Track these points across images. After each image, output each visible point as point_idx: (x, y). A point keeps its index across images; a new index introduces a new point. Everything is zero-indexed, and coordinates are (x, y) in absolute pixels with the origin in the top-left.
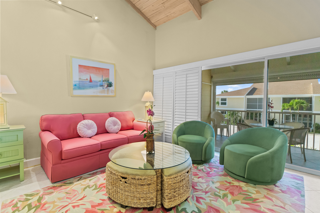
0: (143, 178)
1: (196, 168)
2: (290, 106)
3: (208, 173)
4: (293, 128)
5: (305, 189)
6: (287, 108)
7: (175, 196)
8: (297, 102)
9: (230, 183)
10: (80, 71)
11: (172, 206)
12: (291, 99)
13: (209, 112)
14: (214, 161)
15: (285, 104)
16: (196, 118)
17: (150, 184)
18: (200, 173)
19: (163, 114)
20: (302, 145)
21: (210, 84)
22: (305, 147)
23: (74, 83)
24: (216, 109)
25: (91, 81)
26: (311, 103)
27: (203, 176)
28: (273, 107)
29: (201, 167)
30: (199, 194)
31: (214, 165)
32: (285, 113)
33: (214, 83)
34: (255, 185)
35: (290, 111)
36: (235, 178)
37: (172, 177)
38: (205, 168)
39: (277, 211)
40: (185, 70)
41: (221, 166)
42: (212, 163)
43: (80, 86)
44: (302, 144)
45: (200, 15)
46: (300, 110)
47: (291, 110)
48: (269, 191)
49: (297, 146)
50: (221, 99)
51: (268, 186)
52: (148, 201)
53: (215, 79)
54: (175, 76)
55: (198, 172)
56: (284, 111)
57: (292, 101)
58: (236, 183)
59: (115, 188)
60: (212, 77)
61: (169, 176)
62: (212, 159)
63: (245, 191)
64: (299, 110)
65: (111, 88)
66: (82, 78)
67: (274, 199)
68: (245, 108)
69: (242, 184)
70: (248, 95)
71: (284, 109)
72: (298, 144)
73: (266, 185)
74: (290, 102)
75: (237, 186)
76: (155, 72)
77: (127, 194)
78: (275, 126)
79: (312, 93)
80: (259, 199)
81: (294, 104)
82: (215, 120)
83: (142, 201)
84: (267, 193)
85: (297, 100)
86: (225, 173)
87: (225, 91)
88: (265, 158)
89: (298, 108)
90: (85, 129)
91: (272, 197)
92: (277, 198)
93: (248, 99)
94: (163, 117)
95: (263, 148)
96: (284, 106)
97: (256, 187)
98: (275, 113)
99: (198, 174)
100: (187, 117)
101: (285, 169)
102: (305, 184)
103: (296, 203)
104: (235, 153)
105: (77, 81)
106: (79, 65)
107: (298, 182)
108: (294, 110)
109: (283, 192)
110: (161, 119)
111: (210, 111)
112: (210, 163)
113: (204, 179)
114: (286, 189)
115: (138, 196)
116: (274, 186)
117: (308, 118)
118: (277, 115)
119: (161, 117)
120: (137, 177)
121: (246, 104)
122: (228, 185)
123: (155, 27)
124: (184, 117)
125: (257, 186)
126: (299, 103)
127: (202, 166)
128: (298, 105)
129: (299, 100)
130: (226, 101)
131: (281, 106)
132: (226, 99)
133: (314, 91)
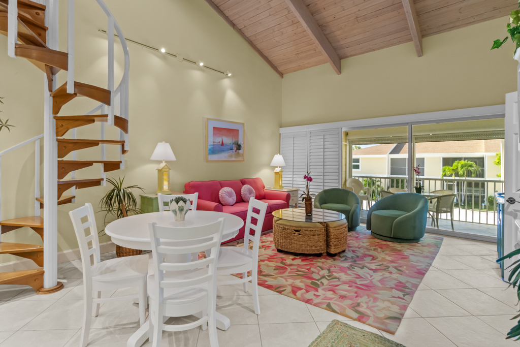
0: (315, 229)
2: (453, 170)
3: (357, 238)
4: (441, 195)
6: (449, 173)
7: (338, 245)
8: (462, 165)
9: (378, 243)
10: (214, 134)
11: (337, 252)
12: (455, 159)
15: (447, 168)
16: (337, 185)
17: (320, 235)
19: (293, 181)
21: (345, 143)
23: (210, 147)
25: (223, 144)
26: (483, 166)
30: (353, 249)
32: (447, 180)
33: (349, 142)
35: (453, 178)
37: (337, 228)
40: (323, 131)
43: (214, 151)
44: (449, 212)
45: (339, 70)
47: (455, 176)
48: (412, 246)
51: (411, 243)
52: (318, 248)
53: (350, 137)
54: (309, 137)
56: (445, 178)
57: (455, 164)
58: (384, 243)
59: (289, 240)
60: (347, 134)
61: (334, 228)
62: (358, 227)
64: (467, 177)
65: (240, 151)
66: (215, 141)
67: (415, 250)
68: (388, 174)
69: (389, 243)
70: (391, 153)
71: (445, 175)
74: (453, 165)
76: (282, 130)
77: (301, 243)
79: (484, 151)
80: (403, 250)
81: (459, 168)
83: (313, 248)
84: (410, 247)
85: (463, 162)
86: (372, 237)
88: (408, 218)
89: (465, 174)
90: (227, 197)
92: (418, 249)
93: (392, 159)
94: (294, 186)
96: (444, 171)
100: (326, 184)
103: (432, 251)
105: (211, 145)
106: (214, 128)
108: (459, 176)
109: (423, 246)
110: (292, 188)
113: (354, 241)
114: (426, 245)
115: (311, 244)
117: (480, 189)
118: (429, 182)
119: (291, 185)
120: (309, 229)
121: (390, 167)
123: (281, 75)
124: (322, 184)
126: (465, 166)
128: (464, 168)
129: (466, 162)
130: (359, 162)
131: (442, 171)
132: (359, 159)
133: (486, 148)
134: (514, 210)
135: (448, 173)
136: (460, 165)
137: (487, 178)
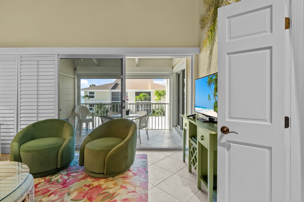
1: (48, 182)
2: (139, 98)
3: (64, 183)
4: (141, 116)
5: (149, 165)
9: (89, 186)
12: (140, 93)
13: (73, 107)
14: (75, 163)
15: (137, 97)
16: (53, 115)
18: (54, 187)
20: (146, 128)
21: (74, 76)
22: (148, 129)
24: (81, 103)
26: (150, 96)
27: (56, 190)
28: (128, 99)
29: (56, 177)
31: (74, 169)
33: (78, 76)
34: (113, 177)
36: (95, 178)
38: (61, 178)
39: (130, 199)
40: (36, 56)
41: (81, 168)
42: (71, 167)
44: (146, 126)
46: (145, 101)
47: (140, 101)
48: (124, 179)
49: (143, 129)
50: (89, 92)
51: (124, 174)
53: (79, 72)
54: (19, 61)
55: (51, 187)
60: (75, 69)
63: (105, 189)
68: (110, 100)
69: (102, 182)
70: (112, 89)
71: (136, 101)
72: (144, 128)
73: (122, 174)
74: (140, 95)
75: (96, 187)
78: (130, 115)
79: (151, 89)
80: (116, 193)
81: (142, 97)
82: (79, 114)
84: (123, 182)
86: (85, 175)
87: (93, 85)
89: (144, 99)
91: (127, 184)
92: (130, 184)
93: (112, 92)
95: (120, 138)
96: (136, 98)
97: (114, 180)
98: (130, 104)
99: (50, 189)
100: (40, 115)
101: (136, 151)
102: (148, 161)
103: (143, 181)
104: (95, 150)
107: (144, 161)
108: (142, 101)
109: (134, 175)
111: (75, 105)
112: (69, 168)
113: (57, 195)
114: (137, 171)
116: (129, 171)
117: (149, 106)
118: (131, 106)
121: (111, 97)
122: (88, 189)
124: (35, 115)
125: (115, 177)
126: (144, 96)
127: (57, 175)
129: (144, 94)
130: (94, 94)
131: (135, 98)
132: (94, 92)
133: (151, 88)
134: (227, 141)
136: (142, 95)
137: (152, 102)
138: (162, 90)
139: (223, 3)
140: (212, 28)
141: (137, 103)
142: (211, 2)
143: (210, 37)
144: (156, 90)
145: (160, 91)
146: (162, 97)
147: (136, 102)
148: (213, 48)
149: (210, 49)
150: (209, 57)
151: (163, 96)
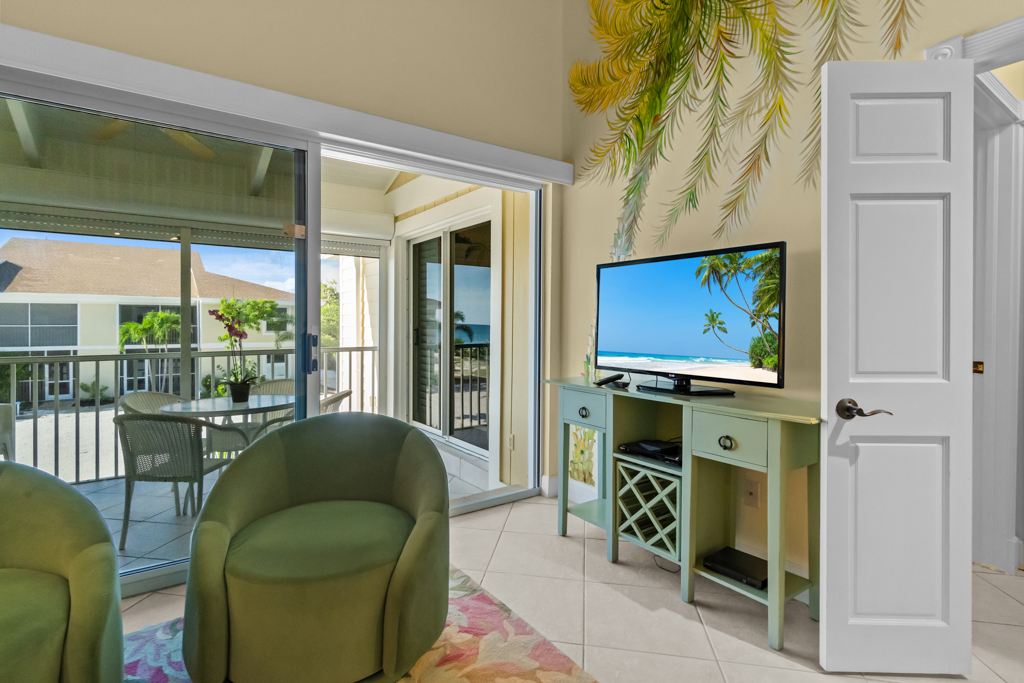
2: (144, 329)
8: (161, 319)
15: (132, 326)
26: (194, 322)
32: (130, 353)
35: (144, 346)
46: (170, 342)
47: (148, 343)
57: (148, 318)
71: (128, 342)
74: (144, 320)
79: (197, 294)
81: (156, 326)
85: (161, 314)
89: (167, 338)
96: (126, 333)
108: (154, 343)
126: (167, 322)
128: (165, 326)
129: (167, 314)
131: (119, 333)
133: (200, 290)
134: (851, 437)
135: (135, 337)
136: (157, 320)
137: (205, 346)
138: (251, 301)
139: (701, 49)
140: (644, 112)
141: (128, 351)
142: (636, 33)
143: (633, 137)
144: (223, 298)
145: (239, 305)
146: (251, 326)
147: (127, 347)
148: (646, 174)
149: (630, 176)
150: (627, 201)
151: (253, 324)
